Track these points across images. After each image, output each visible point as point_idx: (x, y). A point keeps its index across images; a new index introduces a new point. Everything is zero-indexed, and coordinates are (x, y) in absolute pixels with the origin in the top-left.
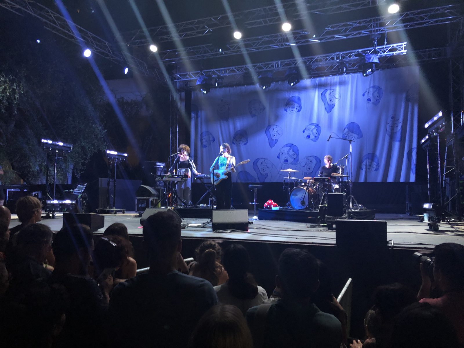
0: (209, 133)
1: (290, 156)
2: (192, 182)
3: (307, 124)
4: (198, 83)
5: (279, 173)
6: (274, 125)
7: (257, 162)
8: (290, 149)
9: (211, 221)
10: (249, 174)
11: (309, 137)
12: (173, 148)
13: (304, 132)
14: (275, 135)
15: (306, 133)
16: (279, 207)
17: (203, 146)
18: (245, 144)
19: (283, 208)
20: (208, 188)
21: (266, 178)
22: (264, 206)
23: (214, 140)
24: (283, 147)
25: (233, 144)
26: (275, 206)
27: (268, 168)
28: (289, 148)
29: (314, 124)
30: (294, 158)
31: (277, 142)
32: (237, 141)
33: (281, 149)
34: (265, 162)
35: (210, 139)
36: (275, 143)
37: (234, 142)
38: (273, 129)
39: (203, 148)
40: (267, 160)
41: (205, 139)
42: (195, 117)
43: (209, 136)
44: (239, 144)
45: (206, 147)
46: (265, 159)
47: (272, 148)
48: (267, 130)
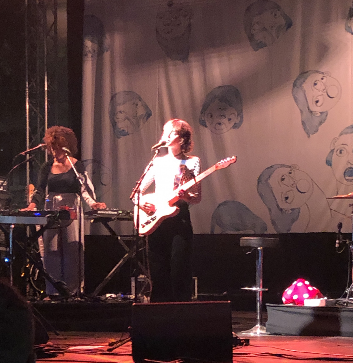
5: (331, 208)
6: (317, 72)
7: (270, 177)
10: (248, 209)
14: (320, 99)
16: (326, 298)
17: (117, 133)
18: (235, 126)
19: (335, 300)
20: (127, 249)
21: (293, 221)
22: (285, 295)
23: (149, 115)
24: (341, 134)
25: (202, 126)
27: (300, 192)
31: (324, 121)
32: (212, 116)
33: (335, 139)
34: (292, 177)
35: (136, 114)
36: (321, 123)
37: (204, 120)
38: (312, 84)
39: (118, 138)
40: (296, 171)
41: (122, 112)
42: (95, 51)
43: (134, 103)
44: (217, 126)
45: (126, 134)
46: (290, 167)
47: (311, 136)
48: (298, 85)
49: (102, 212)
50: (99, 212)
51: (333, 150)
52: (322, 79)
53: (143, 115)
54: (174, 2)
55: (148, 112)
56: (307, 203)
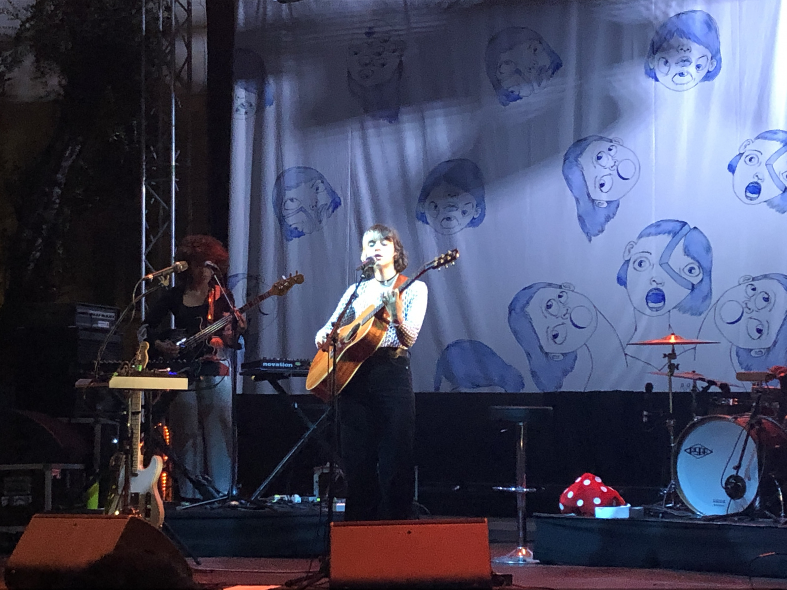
0: (307, 172)
1: (675, 276)
2: (239, 391)
3: (748, 134)
5: (626, 351)
6: (601, 138)
7: (528, 303)
8: (670, 247)
9: (325, 570)
10: (494, 354)
11: (754, 189)
12: (154, 241)
13: (732, 168)
14: (607, 181)
15: (745, 174)
16: (629, 505)
17: (287, 232)
18: (474, 223)
19: (645, 509)
21: (565, 373)
22: (562, 499)
23: (336, 204)
24: (640, 237)
25: (420, 223)
27: (576, 326)
28: (666, 239)
29: (775, 132)
30: (693, 285)
31: (615, 213)
32: (436, 207)
33: (632, 243)
34: (563, 302)
35: (317, 202)
36: (608, 218)
37: (424, 213)
38: (595, 157)
39: (288, 240)
40: (570, 293)
41: (295, 200)
42: (251, 105)
43: (313, 185)
44: (445, 222)
45: (300, 234)
46: (560, 287)
47: (593, 238)
48: (571, 159)
49: (269, 364)
50: (265, 364)
51: (629, 261)
52: (610, 150)
53: (327, 204)
54: (376, 30)
55: (334, 199)
56: (587, 343)
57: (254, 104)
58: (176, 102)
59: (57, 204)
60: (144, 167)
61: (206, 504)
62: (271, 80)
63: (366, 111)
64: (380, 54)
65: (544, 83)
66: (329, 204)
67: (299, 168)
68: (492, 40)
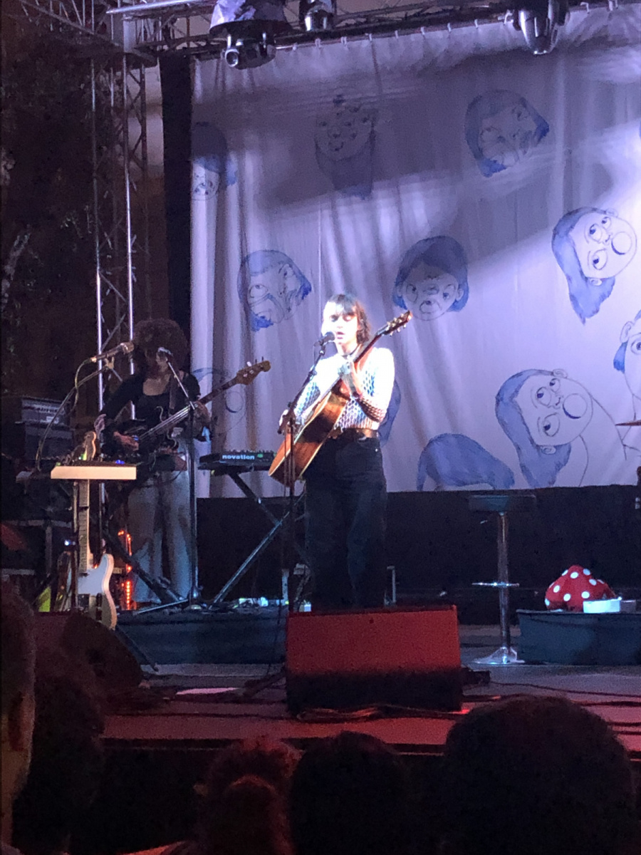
0: (279, 260)
4: (219, 17)
5: (625, 443)
6: (594, 210)
7: (517, 392)
9: (283, 672)
10: (480, 448)
12: (111, 335)
14: (601, 256)
16: (620, 599)
17: (253, 321)
18: (456, 306)
19: (637, 602)
21: (559, 467)
24: (638, 317)
25: (397, 307)
26: (596, 596)
27: (570, 416)
31: (609, 293)
32: (414, 289)
33: (629, 323)
34: (555, 390)
35: (285, 288)
36: (603, 298)
37: (401, 297)
38: (587, 232)
39: (254, 330)
40: (563, 380)
41: (261, 286)
42: (211, 184)
43: (280, 270)
44: (425, 307)
45: (268, 324)
46: (552, 374)
47: (587, 319)
48: (562, 233)
49: (229, 457)
50: (224, 457)
51: (626, 343)
52: (604, 222)
53: (296, 290)
54: (345, 98)
55: (304, 285)
56: (582, 435)
57: (214, 183)
58: (131, 184)
59: (6, 298)
60: (98, 255)
61: (165, 608)
62: (233, 157)
63: (337, 188)
64: (349, 124)
65: (529, 151)
66: (298, 290)
67: (266, 251)
68: (473, 105)
